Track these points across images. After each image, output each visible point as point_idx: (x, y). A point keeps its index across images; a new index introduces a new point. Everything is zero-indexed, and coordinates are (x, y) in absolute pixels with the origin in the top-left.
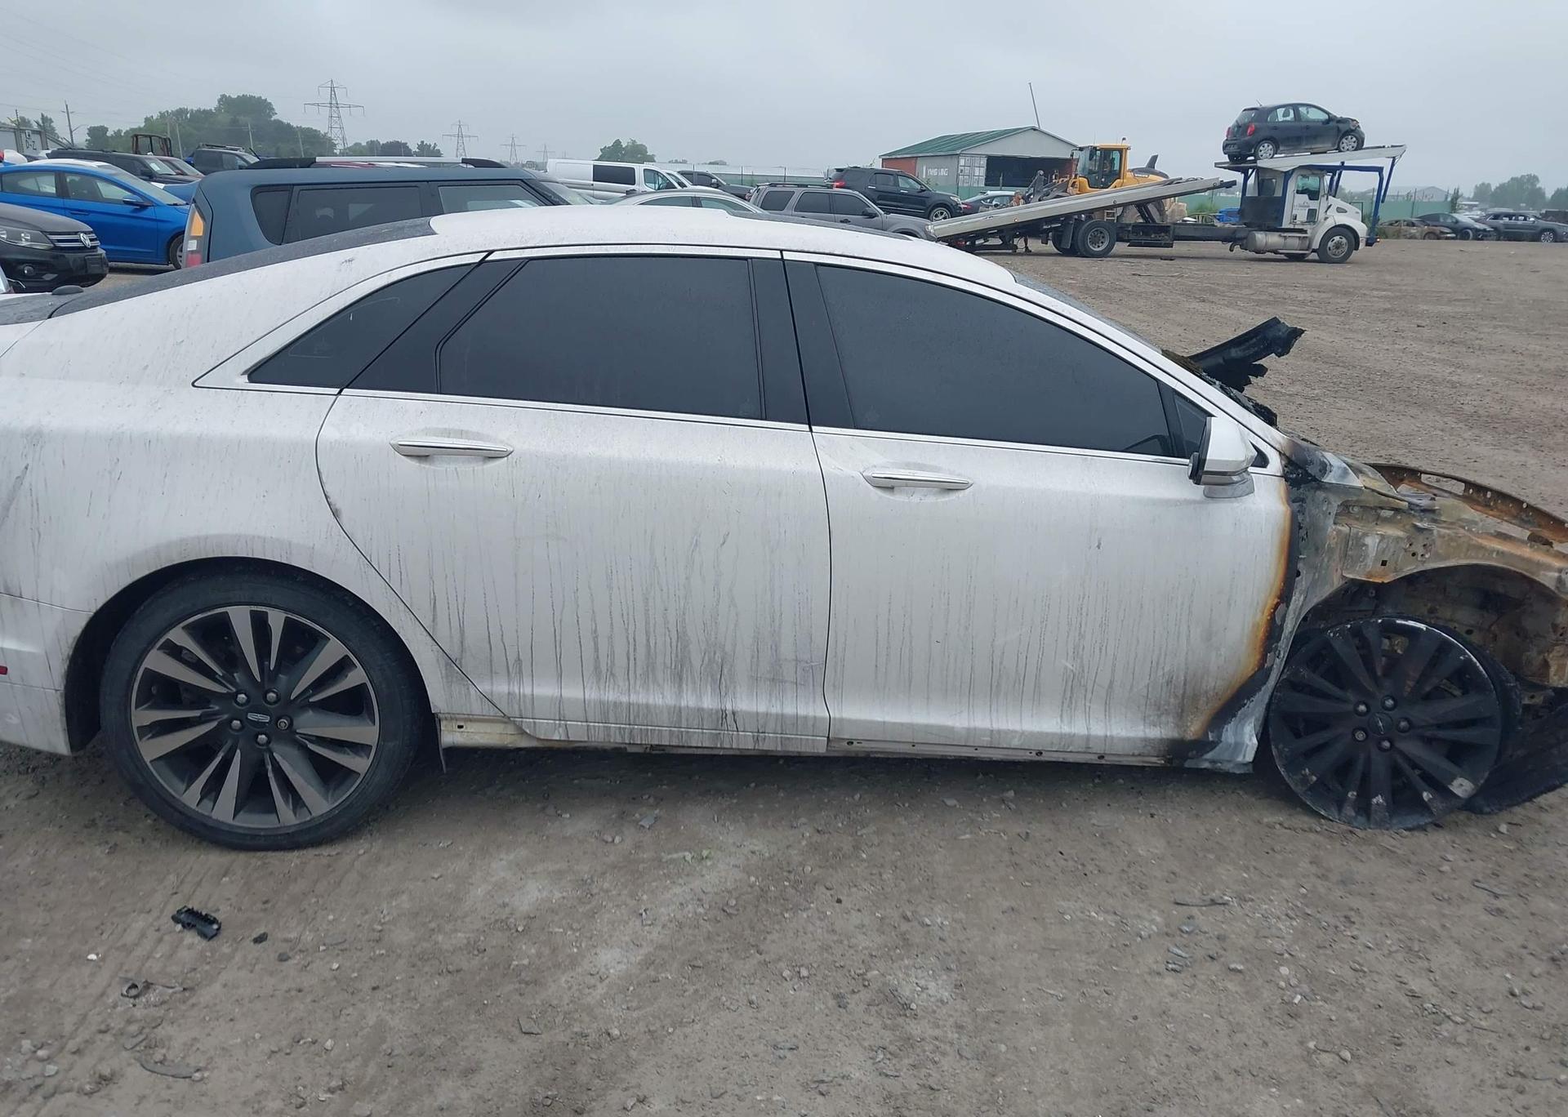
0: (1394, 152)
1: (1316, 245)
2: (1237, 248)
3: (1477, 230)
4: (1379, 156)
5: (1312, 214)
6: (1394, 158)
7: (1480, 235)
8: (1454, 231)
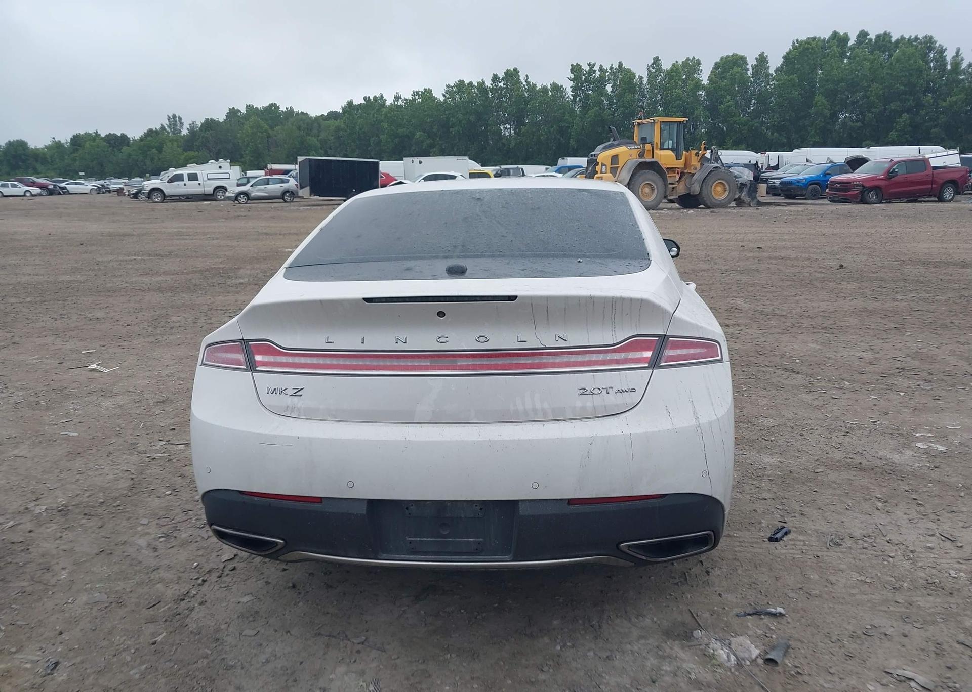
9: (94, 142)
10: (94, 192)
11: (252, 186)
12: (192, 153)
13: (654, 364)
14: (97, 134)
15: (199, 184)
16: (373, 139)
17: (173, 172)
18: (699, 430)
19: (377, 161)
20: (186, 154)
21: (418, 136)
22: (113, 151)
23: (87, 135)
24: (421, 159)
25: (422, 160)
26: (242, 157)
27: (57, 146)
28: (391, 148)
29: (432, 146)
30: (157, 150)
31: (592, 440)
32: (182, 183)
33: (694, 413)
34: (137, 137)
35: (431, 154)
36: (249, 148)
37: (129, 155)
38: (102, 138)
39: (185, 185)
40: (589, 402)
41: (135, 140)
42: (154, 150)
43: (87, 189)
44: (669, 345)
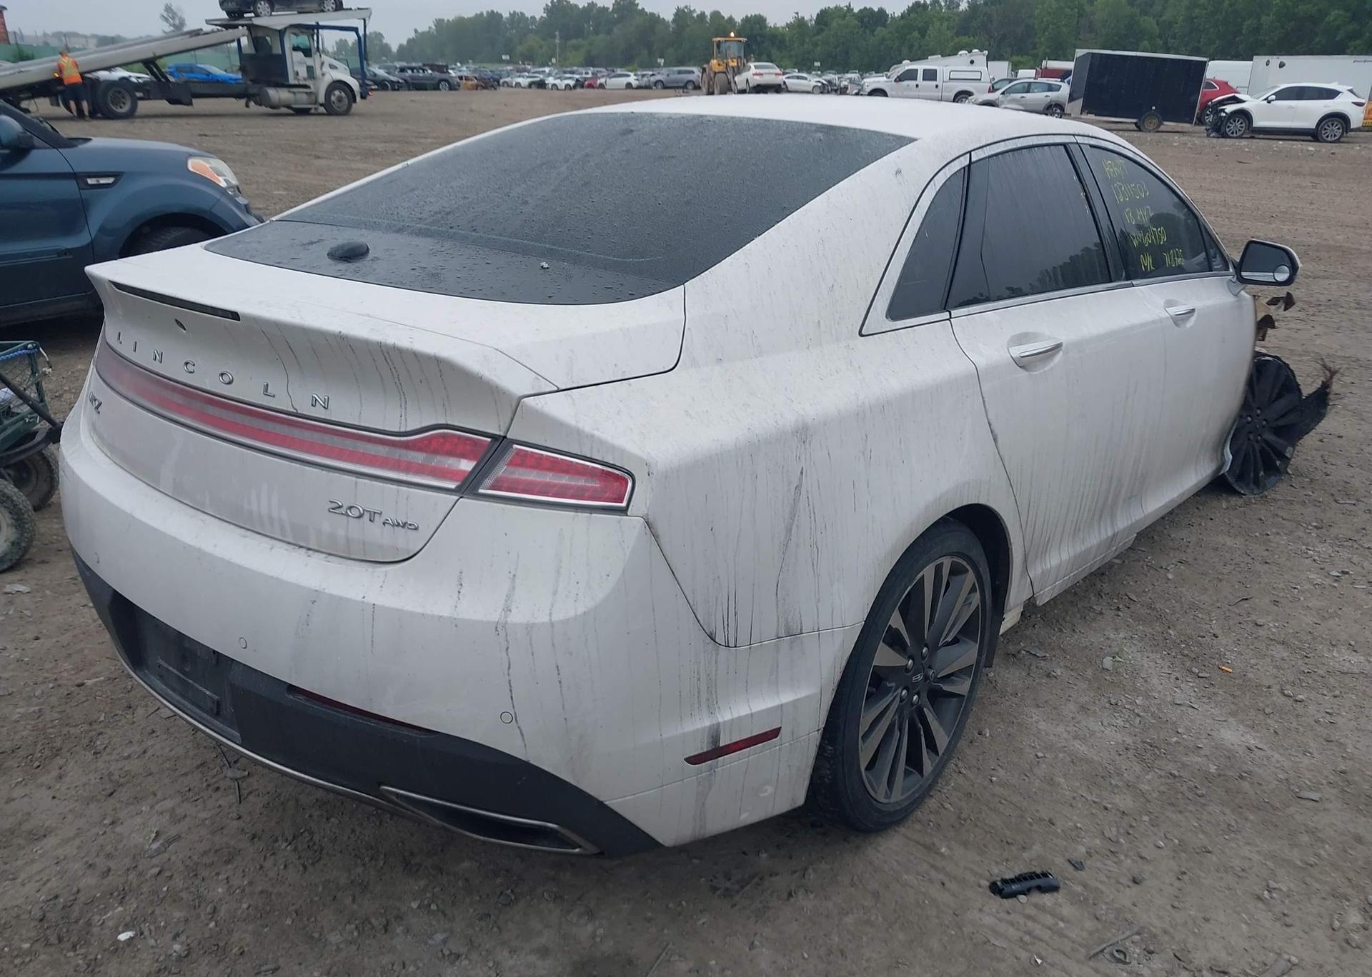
0: (363, 14)
1: (322, 99)
2: (252, 104)
3: (392, 82)
4: (353, 17)
5: (310, 70)
6: (365, 20)
7: (396, 87)
8: (375, 83)
9: (844, 19)
10: (818, 90)
11: (1003, 93)
12: (965, 39)
13: (468, 487)
14: (849, 8)
15: (937, 86)
16: (1247, 23)
17: (907, 65)
18: (502, 634)
19: (1204, 59)
20: (957, 40)
21: (1332, 19)
22: (865, 33)
23: (838, 9)
24: (1284, 59)
25: (1285, 61)
26: (1034, 48)
27: (800, 24)
28: (1276, 39)
29: (1353, 36)
30: (920, 33)
31: (314, 597)
32: (913, 83)
33: (509, 598)
34: (898, 14)
35: (1348, 51)
36: (1046, 34)
37: (883, 39)
38: (854, 15)
39: (917, 86)
40: (341, 528)
41: (895, 18)
42: (916, 34)
43: (808, 86)
44: (509, 456)
